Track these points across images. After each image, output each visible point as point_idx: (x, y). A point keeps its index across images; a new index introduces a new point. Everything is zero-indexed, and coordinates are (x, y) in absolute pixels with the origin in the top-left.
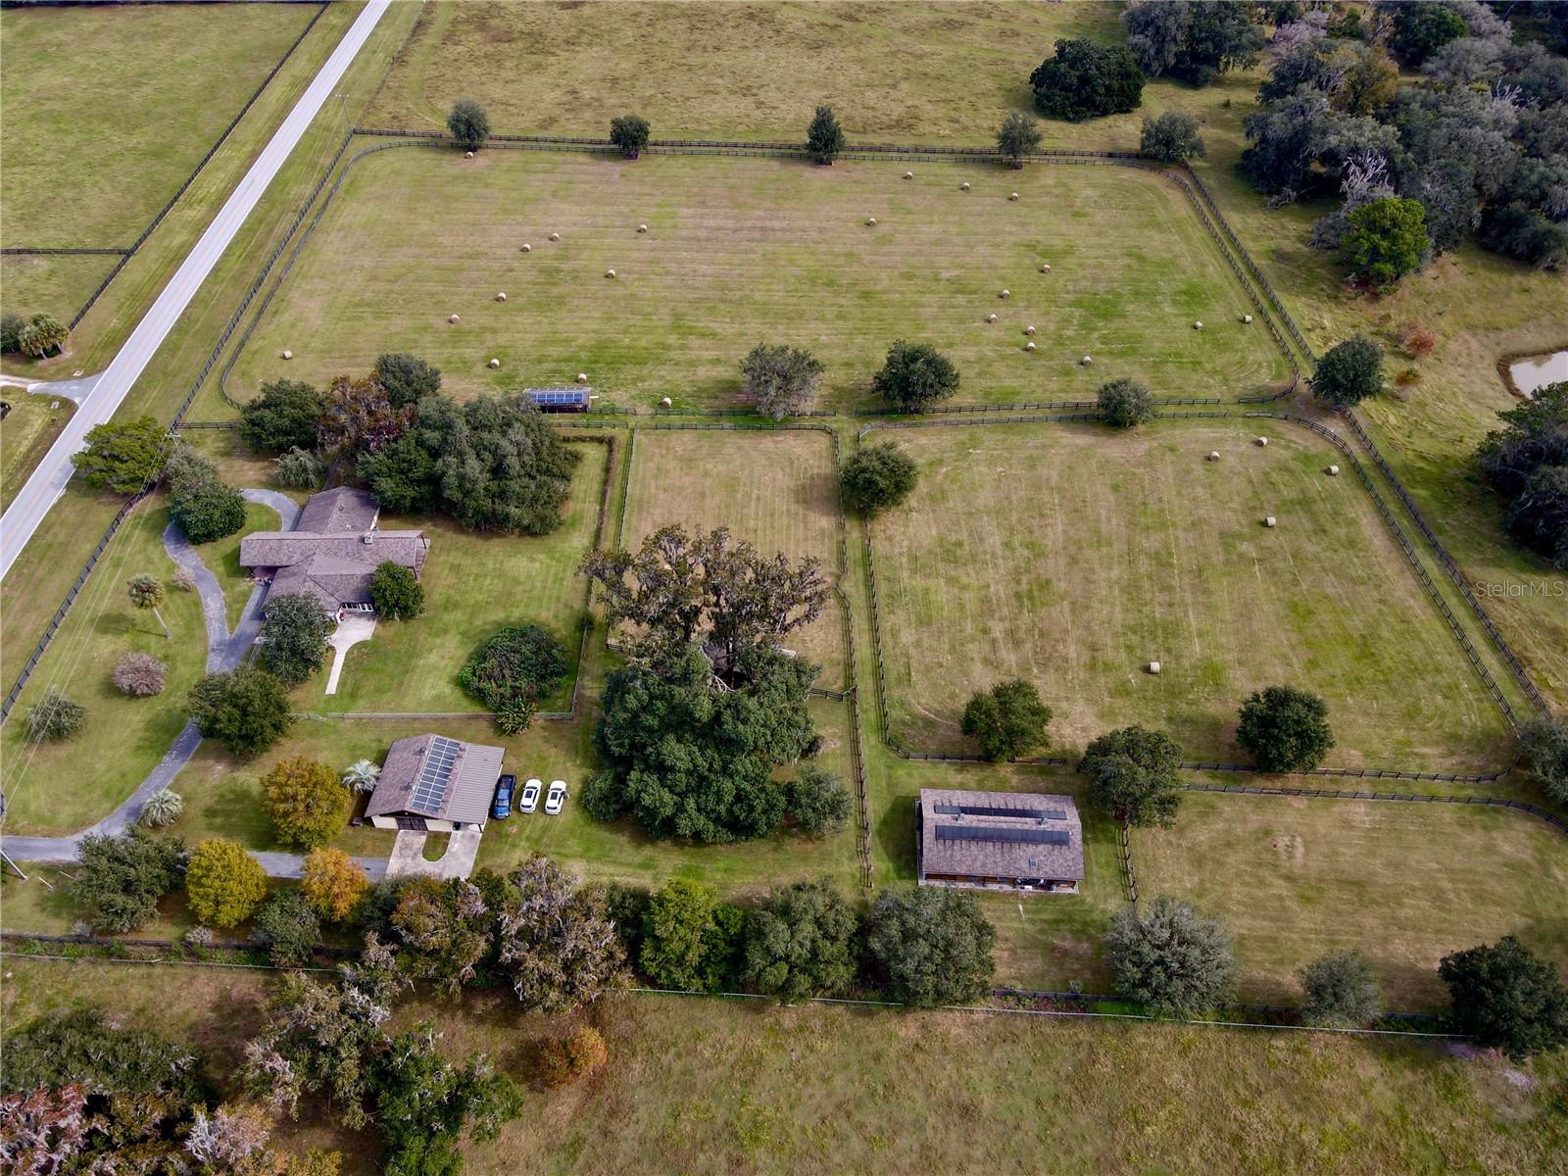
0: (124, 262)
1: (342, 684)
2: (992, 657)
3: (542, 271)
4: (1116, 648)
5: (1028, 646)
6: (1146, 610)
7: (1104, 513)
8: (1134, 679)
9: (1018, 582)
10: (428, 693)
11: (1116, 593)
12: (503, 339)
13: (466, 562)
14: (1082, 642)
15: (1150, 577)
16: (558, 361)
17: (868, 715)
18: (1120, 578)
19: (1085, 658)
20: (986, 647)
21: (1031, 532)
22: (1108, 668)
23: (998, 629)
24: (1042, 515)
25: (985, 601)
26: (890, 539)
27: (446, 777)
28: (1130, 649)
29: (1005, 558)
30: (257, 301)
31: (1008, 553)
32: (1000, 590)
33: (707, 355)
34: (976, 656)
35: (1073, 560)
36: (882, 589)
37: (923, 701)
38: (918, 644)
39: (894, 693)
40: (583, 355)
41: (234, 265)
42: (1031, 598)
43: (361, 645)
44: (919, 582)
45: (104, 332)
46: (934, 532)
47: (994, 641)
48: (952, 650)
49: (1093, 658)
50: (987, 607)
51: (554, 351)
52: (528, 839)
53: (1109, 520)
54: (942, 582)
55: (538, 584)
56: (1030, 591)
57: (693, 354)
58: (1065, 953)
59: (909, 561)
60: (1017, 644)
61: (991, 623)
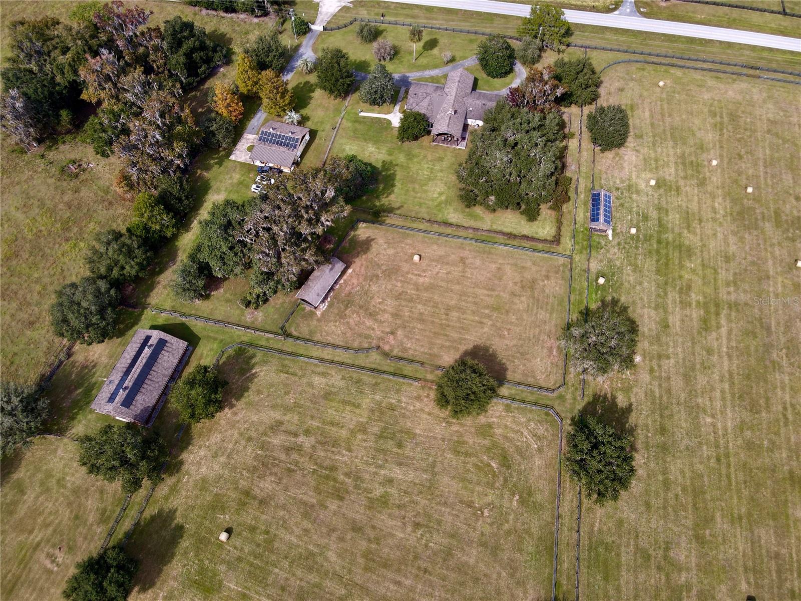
0: (779, 13)
2: (283, 428)
4: (255, 518)
5: (283, 456)
6: (286, 564)
7: (408, 582)
8: (225, 518)
9: (347, 475)
11: (311, 547)
12: (690, 190)
13: (445, 164)
14: (271, 497)
15: (317, 586)
17: (263, 339)
18: (326, 559)
19: (257, 492)
20: (293, 428)
21: (399, 507)
22: (242, 504)
23: (307, 442)
24: (417, 525)
25: (336, 443)
26: (418, 398)
27: (277, 144)
28: (253, 529)
29: (376, 473)
31: (380, 479)
32: (343, 458)
34: (287, 418)
35: (357, 528)
36: (367, 378)
37: (262, 373)
38: (310, 385)
40: (669, 236)
42: (327, 477)
44: (366, 402)
45: (690, 14)
46: (418, 431)
47: (296, 435)
48: (297, 405)
49: (255, 498)
50: (327, 442)
51: (674, 218)
53: (398, 583)
54: (364, 420)
55: (419, 195)
56: (335, 480)
59: (391, 404)
60: (288, 450)
61: (313, 439)
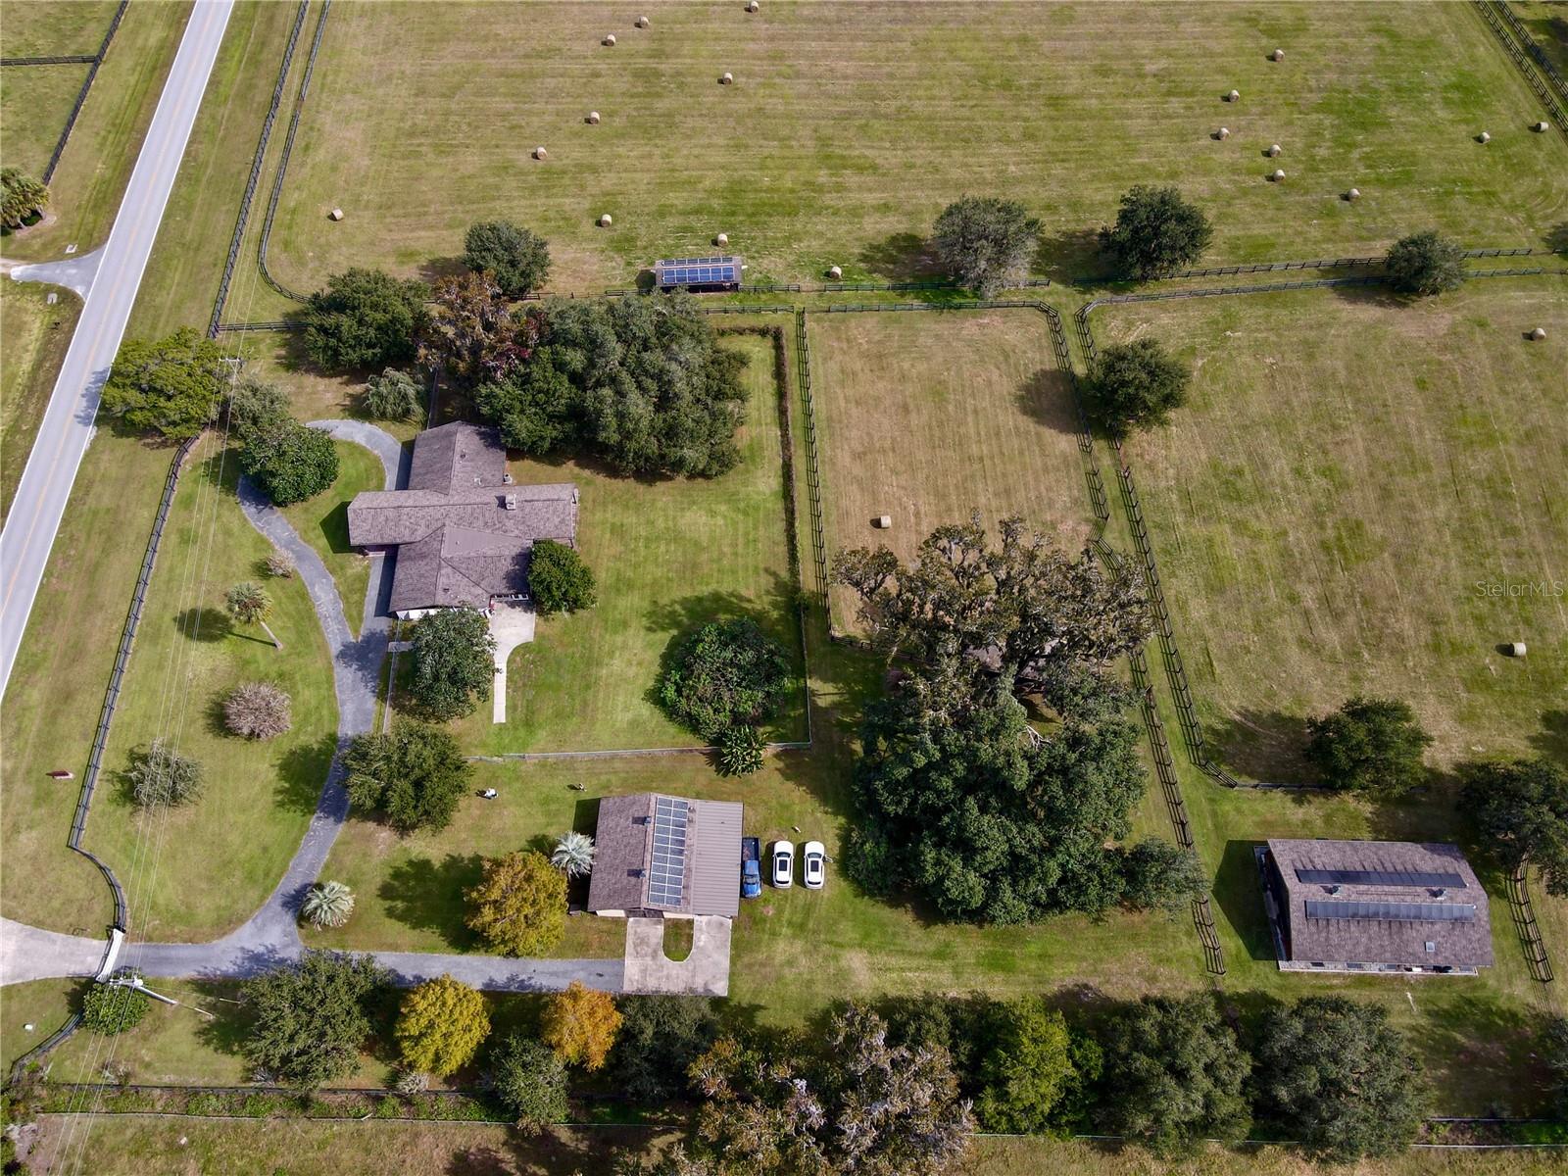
0: (92, 74)
1: (511, 708)
2: (1307, 635)
3: (638, 74)
4: (1462, 621)
5: (1351, 619)
6: (1489, 562)
7: (1412, 422)
8: (1493, 664)
9: (1322, 527)
10: (622, 718)
11: (1448, 539)
12: (609, 181)
13: (630, 519)
14: (1415, 611)
15: (1486, 515)
16: (685, 213)
17: (1172, 728)
18: (1449, 517)
19: (1425, 635)
20: (1299, 622)
21: (1325, 453)
22: (1456, 649)
23: (1309, 595)
24: (1335, 428)
25: (1285, 553)
26: (1151, 466)
27: (681, 852)
28: (1479, 620)
29: (1297, 490)
30: (278, 130)
31: (1301, 484)
32: (1300, 538)
33: (872, 199)
34: (1288, 635)
35: (1385, 494)
36: (1156, 540)
37: (1235, 703)
38: (1213, 619)
39: (1198, 692)
40: (716, 203)
41: (235, 76)
42: (1342, 550)
43: (522, 650)
44: (1199, 530)
45: (91, 183)
46: (1204, 457)
47: (1306, 614)
48: (1258, 627)
49: (1435, 634)
50: (1290, 567)
51: (677, 198)
52: (790, 923)
53: (1421, 432)
54: (1227, 528)
55: (726, 549)
56: (1339, 539)
57: (854, 198)
58: (1474, 1057)
59: (1180, 499)
60: (1338, 616)
61: (1299, 587)
